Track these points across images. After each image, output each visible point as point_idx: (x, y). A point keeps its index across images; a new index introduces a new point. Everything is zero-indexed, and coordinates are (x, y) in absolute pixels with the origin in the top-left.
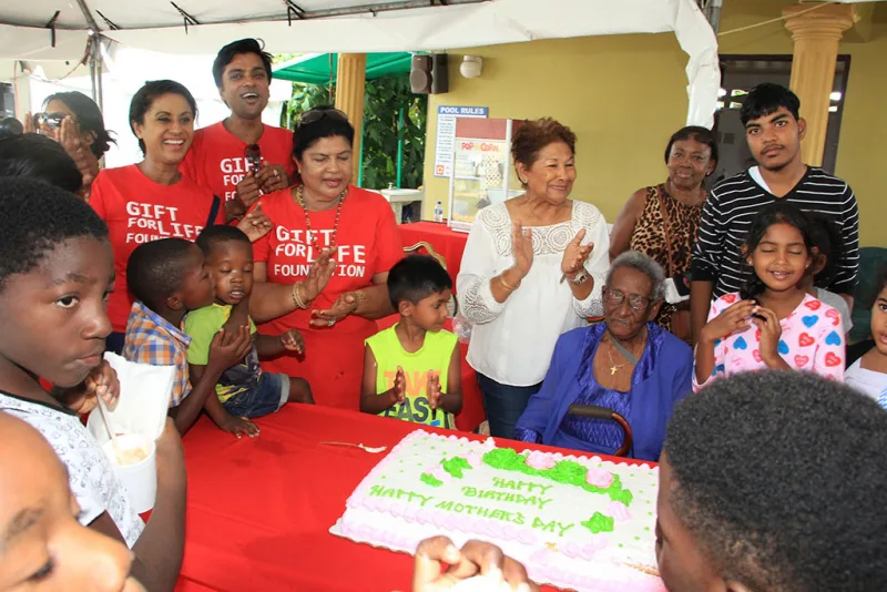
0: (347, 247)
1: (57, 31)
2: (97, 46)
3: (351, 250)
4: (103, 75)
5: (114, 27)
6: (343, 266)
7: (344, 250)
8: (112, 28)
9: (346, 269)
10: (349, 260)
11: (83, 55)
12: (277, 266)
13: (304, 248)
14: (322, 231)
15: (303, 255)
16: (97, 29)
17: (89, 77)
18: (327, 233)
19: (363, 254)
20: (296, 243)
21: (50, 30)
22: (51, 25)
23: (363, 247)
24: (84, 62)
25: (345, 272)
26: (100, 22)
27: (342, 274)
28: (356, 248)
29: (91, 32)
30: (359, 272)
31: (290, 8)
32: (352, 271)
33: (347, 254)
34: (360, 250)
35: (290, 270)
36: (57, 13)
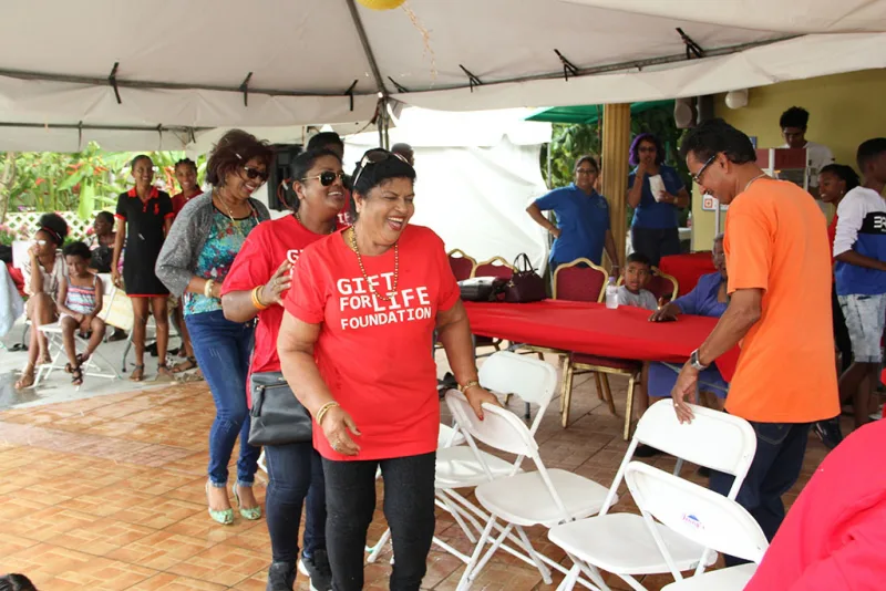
0: (410, 290)
1: (355, 97)
2: (385, 107)
3: (415, 293)
4: (389, 131)
5: (402, 90)
6: (410, 311)
7: (408, 294)
8: (400, 91)
9: (414, 313)
10: (415, 303)
11: (373, 116)
12: (343, 321)
13: (368, 299)
14: (383, 275)
15: (370, 305)
16: (386, 93)
17: (378, 132)
18: (387, 276)
19: (426, 295)
20: (359, 295)
21: (348, 97)
22: (350, 92)
23: (424, 288)
24: (373, 121)
25: (414, 315)
26: (389, 86)
27: (411, 318)
28: (419, 290)
29: (380, 95)
30: (427, 313)
31: (566, 66)
32: (420, 313)
33: (412, 297)
34: (423, 292)
35: (359, 322)
36: (356, 82)
